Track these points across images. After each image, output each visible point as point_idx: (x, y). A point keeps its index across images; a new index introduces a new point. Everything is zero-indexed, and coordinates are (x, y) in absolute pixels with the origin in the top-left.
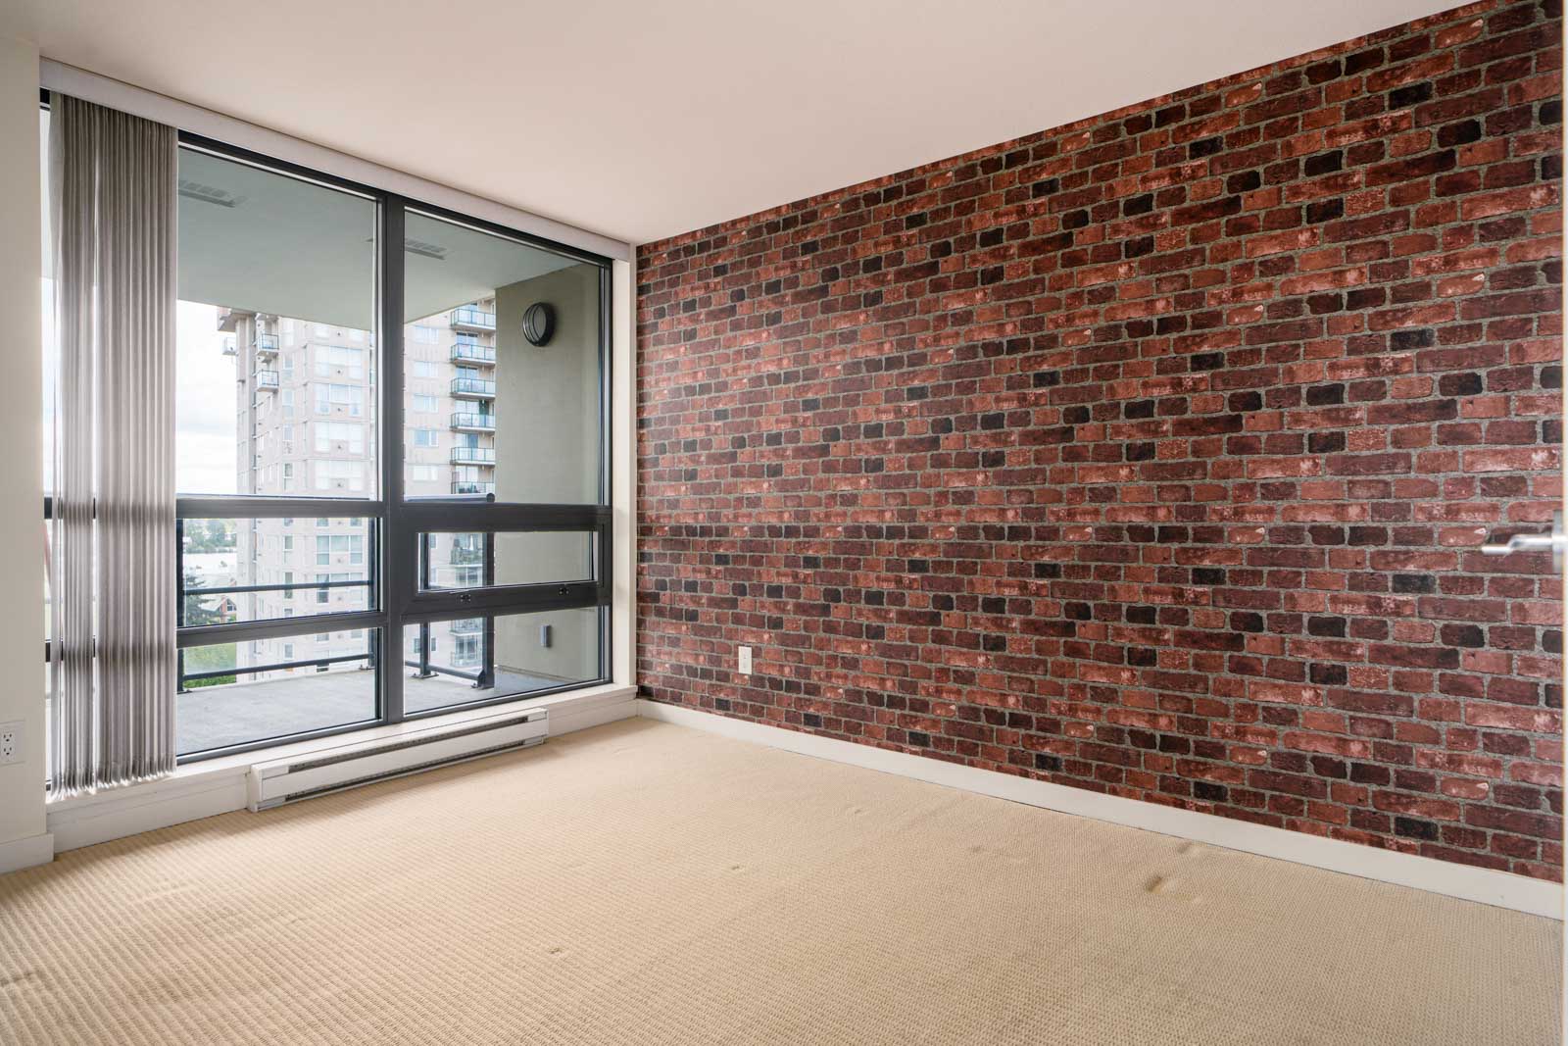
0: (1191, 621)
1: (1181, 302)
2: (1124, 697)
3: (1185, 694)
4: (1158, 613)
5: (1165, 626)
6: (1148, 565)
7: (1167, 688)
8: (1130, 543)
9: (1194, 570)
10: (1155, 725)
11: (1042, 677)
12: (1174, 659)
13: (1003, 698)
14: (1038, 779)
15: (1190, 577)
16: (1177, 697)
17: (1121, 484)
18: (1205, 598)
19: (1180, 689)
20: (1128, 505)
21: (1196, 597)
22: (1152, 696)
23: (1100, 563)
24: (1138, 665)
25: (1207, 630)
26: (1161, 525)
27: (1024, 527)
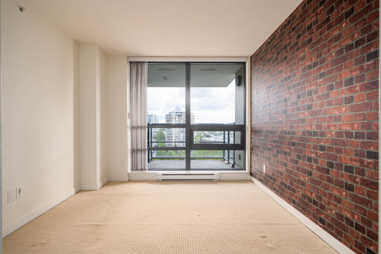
0: (366, 175)
1: (363, 31)
2: (344, 202)
3: (364, 207)
4: (354, 169)
5: (357, 175)
6: (351, 148)
7: (358, 203)
8: (346, 139)
9: (368, 152)
10: (353, 217)
11: (321, 188)
12: (360, 190)
13: (312, 193)
14: (320, 226)
15: (366, 155)
16: (361, 207)
17: (343, 114)
18: (371, 165)
19: (362, 204)
20: (345, 123)
21: (368, 164)
22: (352, 204)
23: (337, 146)
24: (348, 190)
25: (372, 180)
26: (356, 131)
27: (316, 131)
